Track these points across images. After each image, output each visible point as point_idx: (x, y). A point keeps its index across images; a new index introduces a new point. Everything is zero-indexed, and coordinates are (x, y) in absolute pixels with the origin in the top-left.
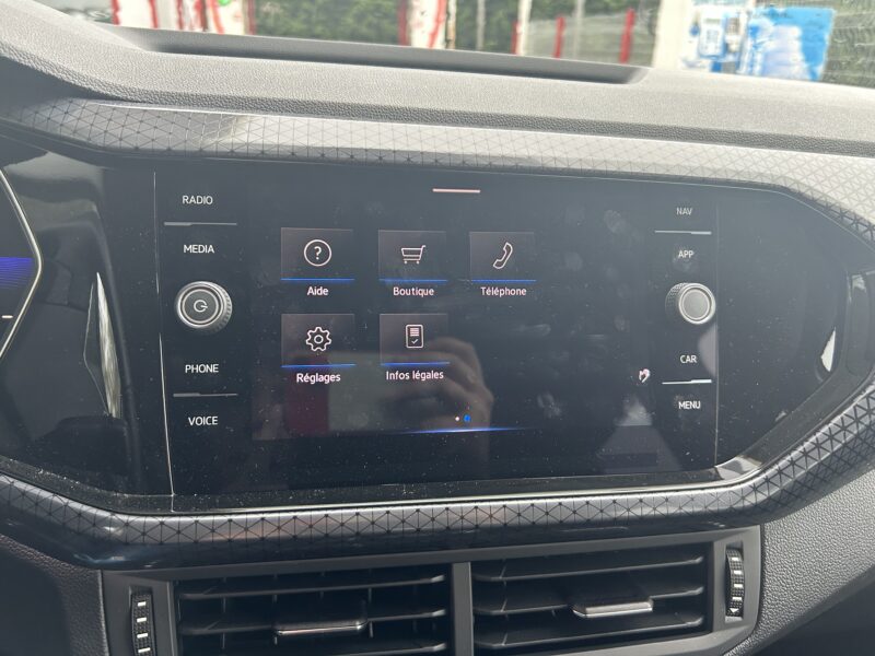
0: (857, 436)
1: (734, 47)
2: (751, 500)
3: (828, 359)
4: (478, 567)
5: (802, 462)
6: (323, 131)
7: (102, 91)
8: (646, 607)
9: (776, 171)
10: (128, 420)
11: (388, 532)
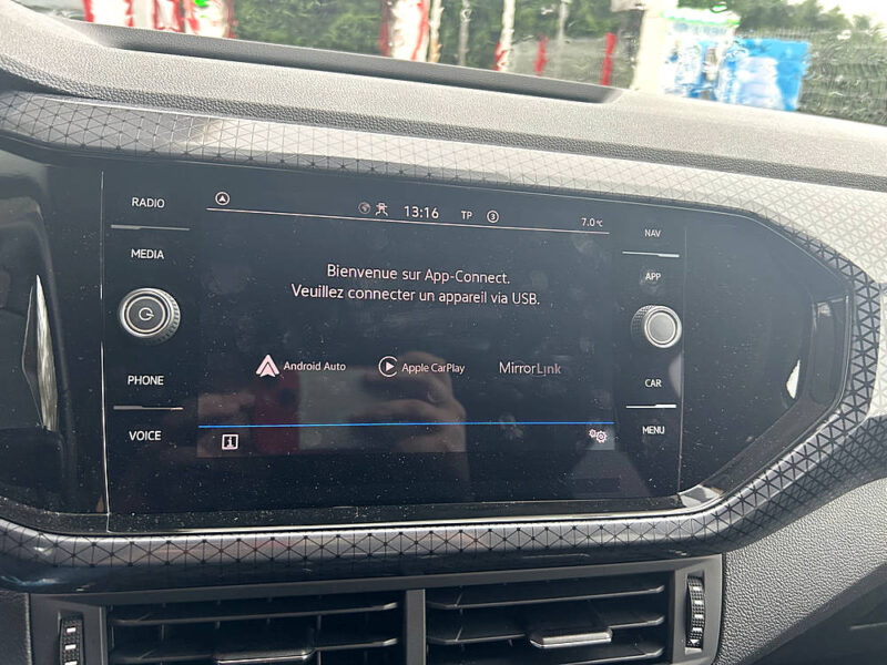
0: (819, 466)
1: (711, 77)
2: (713, 528)
3: (792, 386)
4: (432, 594)
5: (764, 491)
6: (284, 136)
7: (50, 85)
8: (605, 637)
9: (745, 196)
10: (63, 433)
11: (338, 556)
